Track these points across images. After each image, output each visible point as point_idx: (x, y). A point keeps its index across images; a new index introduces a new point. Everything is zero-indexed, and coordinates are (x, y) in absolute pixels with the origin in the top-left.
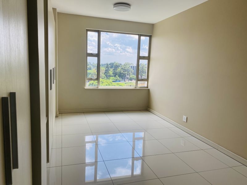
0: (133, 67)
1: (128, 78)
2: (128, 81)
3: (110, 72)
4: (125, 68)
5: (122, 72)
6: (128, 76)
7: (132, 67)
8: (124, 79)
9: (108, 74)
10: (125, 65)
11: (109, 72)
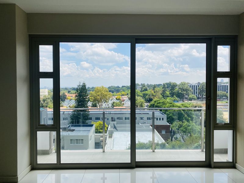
0: (192, 86)
1: (186, 98)
2: (187, 101)
3: (167, 92)
4: (184, 88)
5: (180, 92)
6: (187, 96)
7: (190, 86)
8: (182, 99)
9: (165, 95)
10: (183, 85)
11: (165, 92)
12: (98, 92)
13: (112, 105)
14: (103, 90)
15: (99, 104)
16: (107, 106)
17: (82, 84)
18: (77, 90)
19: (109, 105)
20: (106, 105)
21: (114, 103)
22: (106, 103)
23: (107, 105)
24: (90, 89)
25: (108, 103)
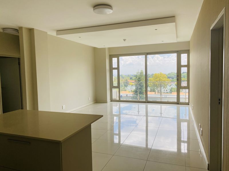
12: (156, 78)
13: (171, 90)
14: (161, 76)
15: (157, 89)
16: (166, 92)
17: (140, 71)
18: (136, 76)
19: (168, 90)
20: (164, 90)
21: (172, 88)
22: (164, 89)
23: (166, 90)
24: (150, 76)
25: (167, 89)
